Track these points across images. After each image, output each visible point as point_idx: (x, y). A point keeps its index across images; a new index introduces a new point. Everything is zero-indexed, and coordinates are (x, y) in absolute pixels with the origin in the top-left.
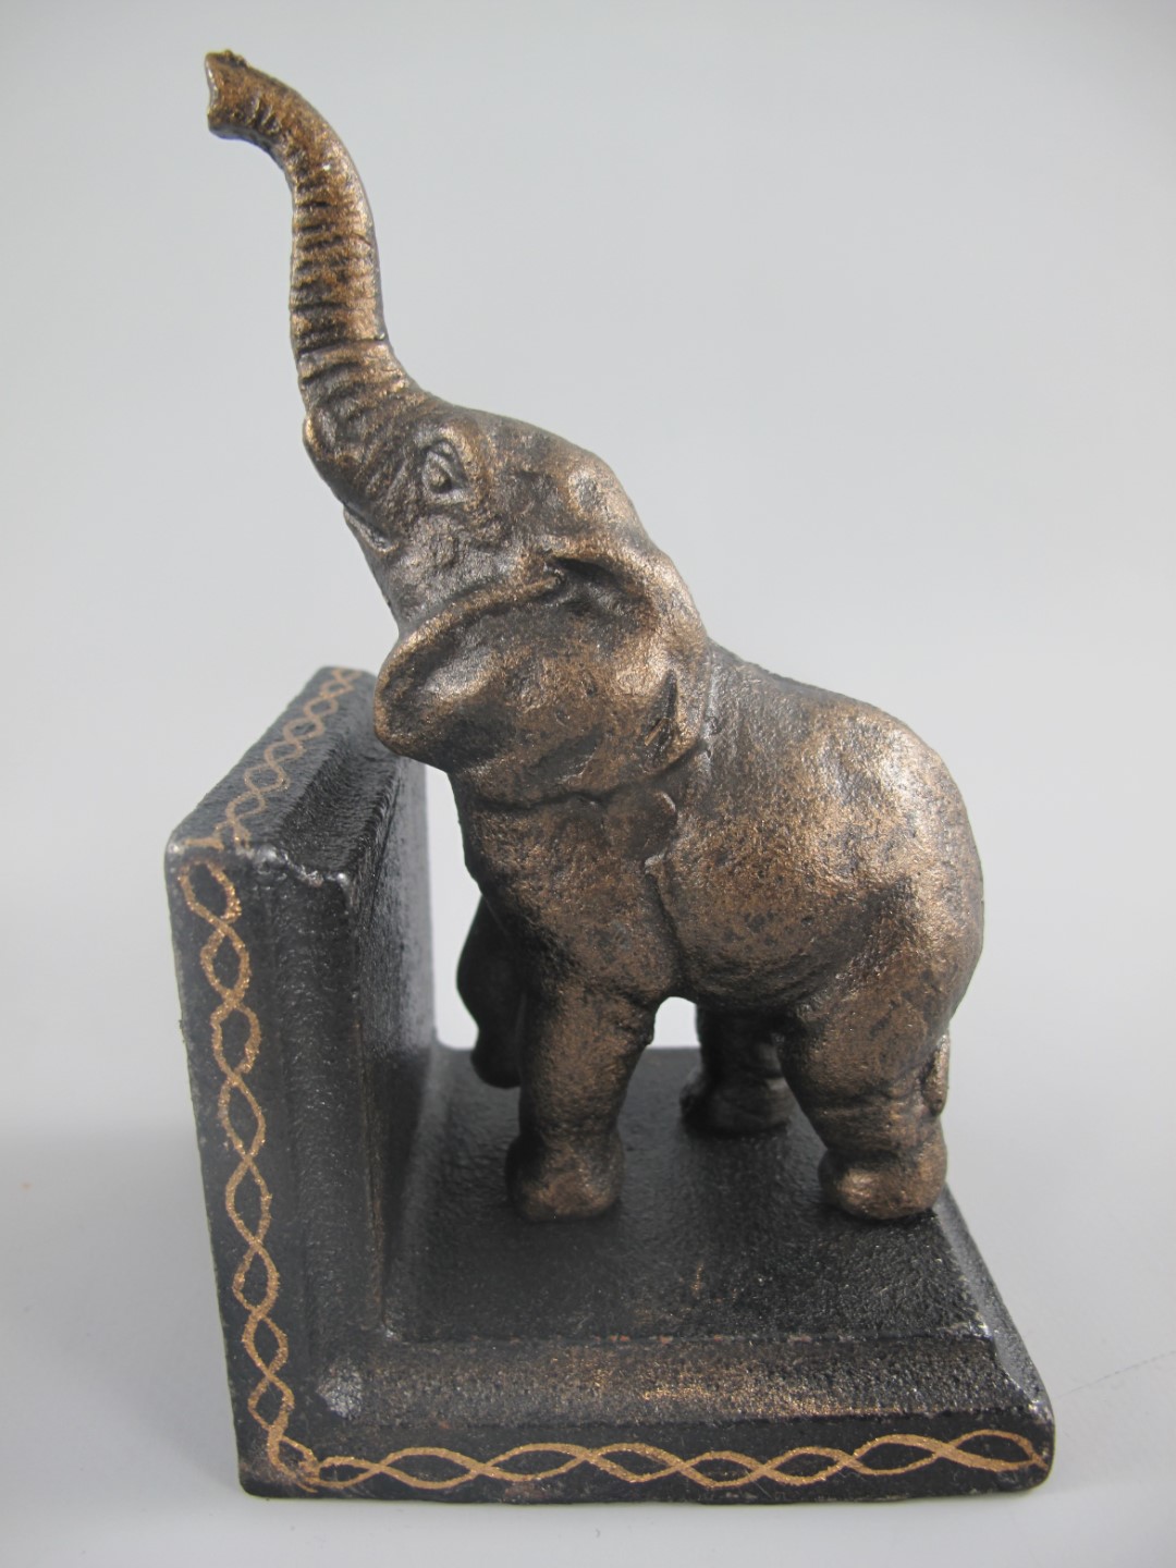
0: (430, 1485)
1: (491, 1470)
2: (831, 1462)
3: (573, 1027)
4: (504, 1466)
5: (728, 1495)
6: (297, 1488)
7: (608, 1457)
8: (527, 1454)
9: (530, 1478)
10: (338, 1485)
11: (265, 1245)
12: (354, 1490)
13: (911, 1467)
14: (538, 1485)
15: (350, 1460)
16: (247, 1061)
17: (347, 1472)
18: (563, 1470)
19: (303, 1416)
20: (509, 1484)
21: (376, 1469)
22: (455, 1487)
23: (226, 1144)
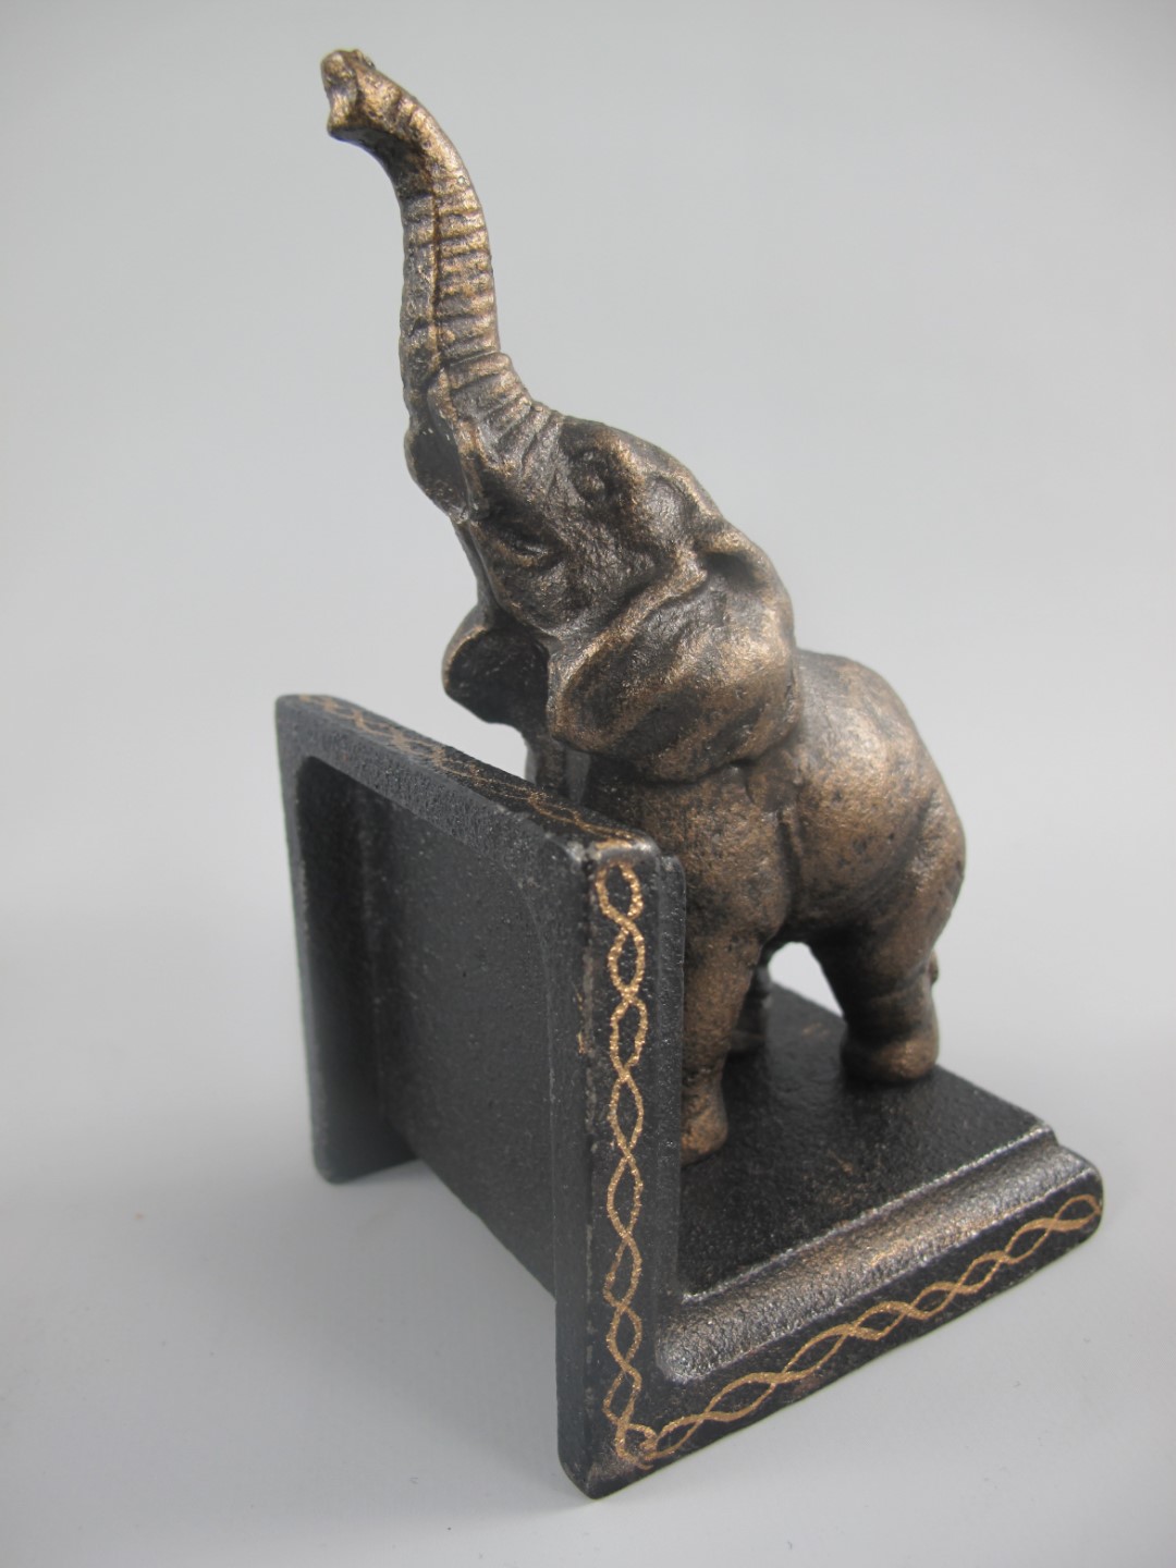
0: (741, 1414)
1: (787, 1377)
2: (993, 1263)
3: (718, 976)
4: (794, 1369)
5: (937, 1320)
6: (637, 1469)
7: (864, 1324)
8: (810, 1350)
9: (812, 1370)
10: (670, 1451)
11: (634, 1236)
12: (683, 1449)
13: (1036, 1245)
14: (818, 1372)
15: (682, 1421)
16: (636, 1055)
17: (681, 1431)
18: (834, 1351)
19: (647, 1396)
20: (797, 1382)
21: (699, 1419)
22: (758, 1407)
23: (612, 1144)
